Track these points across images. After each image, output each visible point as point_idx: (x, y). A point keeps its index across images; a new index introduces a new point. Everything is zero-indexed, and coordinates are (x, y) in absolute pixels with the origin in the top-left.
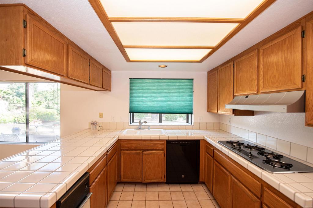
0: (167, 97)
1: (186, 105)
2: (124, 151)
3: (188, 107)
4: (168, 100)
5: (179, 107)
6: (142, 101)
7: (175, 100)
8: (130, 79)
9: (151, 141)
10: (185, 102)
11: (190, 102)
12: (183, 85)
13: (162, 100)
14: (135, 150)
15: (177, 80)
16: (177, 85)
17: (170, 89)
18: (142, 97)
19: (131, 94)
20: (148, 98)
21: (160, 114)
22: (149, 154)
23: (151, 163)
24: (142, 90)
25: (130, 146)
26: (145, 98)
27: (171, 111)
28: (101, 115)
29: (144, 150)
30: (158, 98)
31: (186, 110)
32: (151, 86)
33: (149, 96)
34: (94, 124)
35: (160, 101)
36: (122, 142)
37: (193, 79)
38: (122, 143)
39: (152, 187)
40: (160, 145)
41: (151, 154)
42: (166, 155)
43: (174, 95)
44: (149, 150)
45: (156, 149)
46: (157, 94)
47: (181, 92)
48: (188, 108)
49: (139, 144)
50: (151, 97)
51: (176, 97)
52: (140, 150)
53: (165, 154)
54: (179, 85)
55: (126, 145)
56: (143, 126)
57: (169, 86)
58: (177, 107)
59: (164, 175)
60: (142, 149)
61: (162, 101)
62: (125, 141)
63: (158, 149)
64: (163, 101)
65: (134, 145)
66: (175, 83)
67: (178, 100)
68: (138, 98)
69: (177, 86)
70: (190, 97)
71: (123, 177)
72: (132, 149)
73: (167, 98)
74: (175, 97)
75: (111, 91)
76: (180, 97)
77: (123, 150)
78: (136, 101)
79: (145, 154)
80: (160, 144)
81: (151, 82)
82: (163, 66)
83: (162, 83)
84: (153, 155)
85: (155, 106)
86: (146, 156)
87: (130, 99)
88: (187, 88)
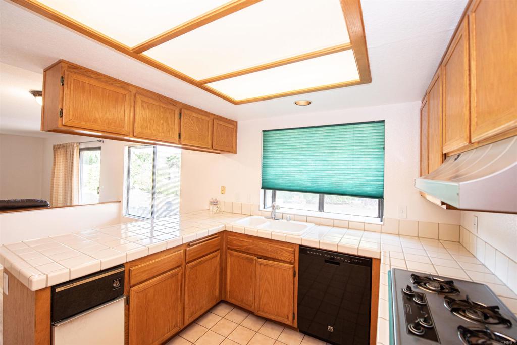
0: (325, 162)
1: (367, 178)
2: (232, 252)
3: (371, 183)
4: (329, 167)
5: (352, 182)
6: (282, 169)
7: (343, 167)
8: (264, 131)
9: (271, 242)
10: (365, 173)
11: (377, 173)
12: (360, 135)
13: (315, 167)
14: (248, 253)
15: (348, 127)
16: (348, 136)
17: (332, 146)
18: (282, 162)
19: (264, 157)
20: (291, 164)
21: (322, 195)
22: (266, 265)
23: (269, 283)
24: (281, 150)
25: (239, 244)
26: (286, 164)
27: (333, 190)
28: (223, 190)
29: (260, 255)
30: (309, 164)
31: (368, 189)
32: (296, 142)
33: (293, 159)
34: (214, 203)
35: (313, 169)
36: (230, 235)
37: (383, 121)
38: (230, 237)
39: (272, 329)
40: (288, 253)
41: (270, 266)
42: (297, 275)
43: (340, 156)
44: (269, 258)
45: (280, 259)
46: (308, 157)
47: (354, 151)
48: (371, 185)
49: (253, 245)
50: (296, 162)
51: (346, 162)
52: (255, 255)
53: (295, 271)
54: (352, 136)
55: (234, 242)
56: (281, 214)
57: (331, 140)
58: (347, 182)
59: (294, 313)
60: (256, 253)
61: (316, 169)
62: (234, 234)
63: (283, 259)
64: (319, 169)
65: (246, 244)
66: (342, 133)
67: (349, 167)
68: (275, 164)
69: (346, 139)
70: (377, 162)
71: (228, 294)
72: (243, 250)
73: (326, 164)
74: (344, 162)
75: (236, 153)
76: (354, 162)
77: (232, 250)
78: (272, 169)
79: (260, 264)
80: (286, 250)
81: (296, 134)
82: (303, 102)
83: (317, 135)
84: (273, 268)
85: (303, 178)
86: (262, 267)
87: (263, 166)
88: (372, 141)
